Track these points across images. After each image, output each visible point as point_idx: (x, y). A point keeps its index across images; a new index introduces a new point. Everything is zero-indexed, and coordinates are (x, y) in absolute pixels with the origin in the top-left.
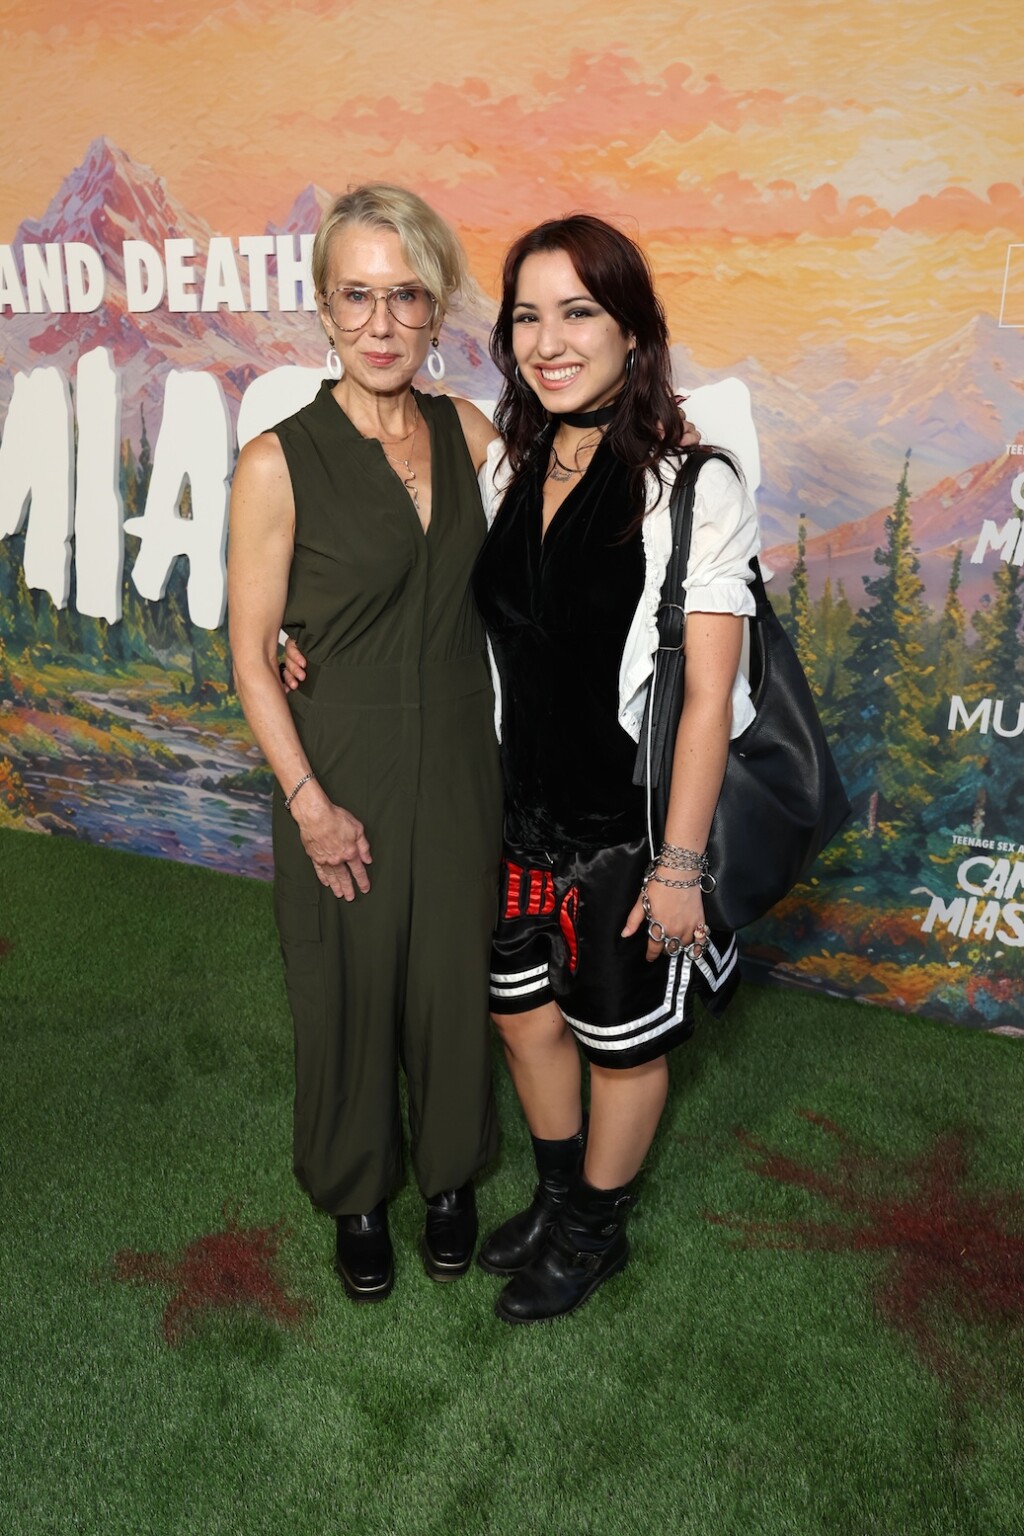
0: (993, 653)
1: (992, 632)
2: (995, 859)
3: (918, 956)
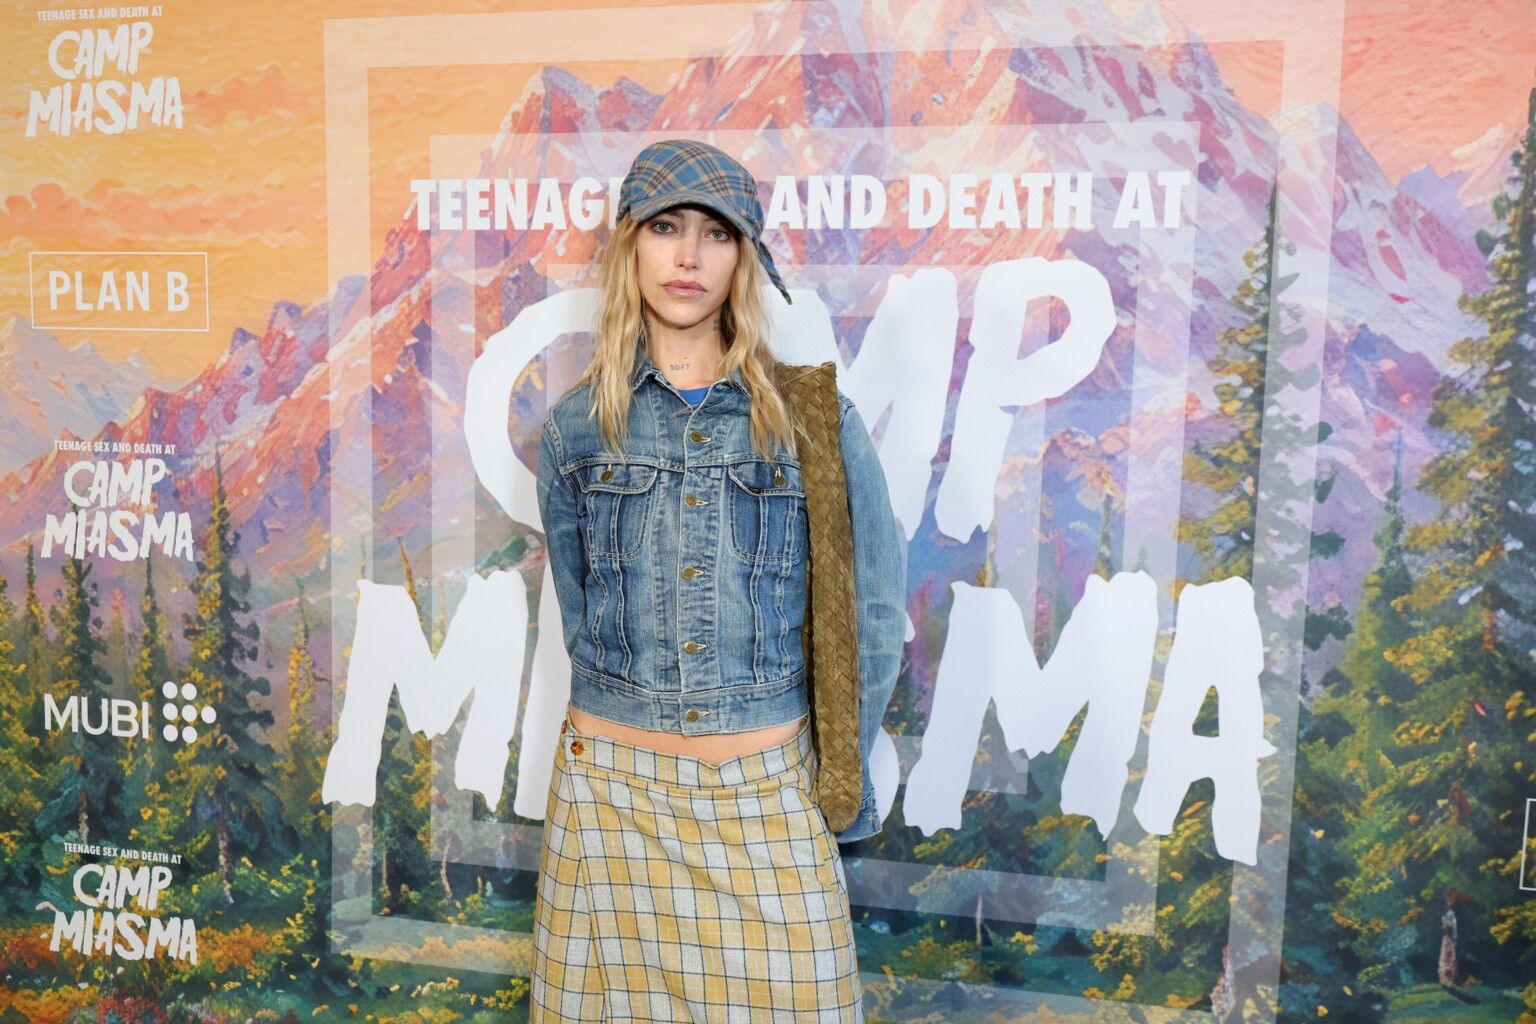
0: (72, 649)
1: (68, 626)
2: (103, 866)
3: (51, 979)
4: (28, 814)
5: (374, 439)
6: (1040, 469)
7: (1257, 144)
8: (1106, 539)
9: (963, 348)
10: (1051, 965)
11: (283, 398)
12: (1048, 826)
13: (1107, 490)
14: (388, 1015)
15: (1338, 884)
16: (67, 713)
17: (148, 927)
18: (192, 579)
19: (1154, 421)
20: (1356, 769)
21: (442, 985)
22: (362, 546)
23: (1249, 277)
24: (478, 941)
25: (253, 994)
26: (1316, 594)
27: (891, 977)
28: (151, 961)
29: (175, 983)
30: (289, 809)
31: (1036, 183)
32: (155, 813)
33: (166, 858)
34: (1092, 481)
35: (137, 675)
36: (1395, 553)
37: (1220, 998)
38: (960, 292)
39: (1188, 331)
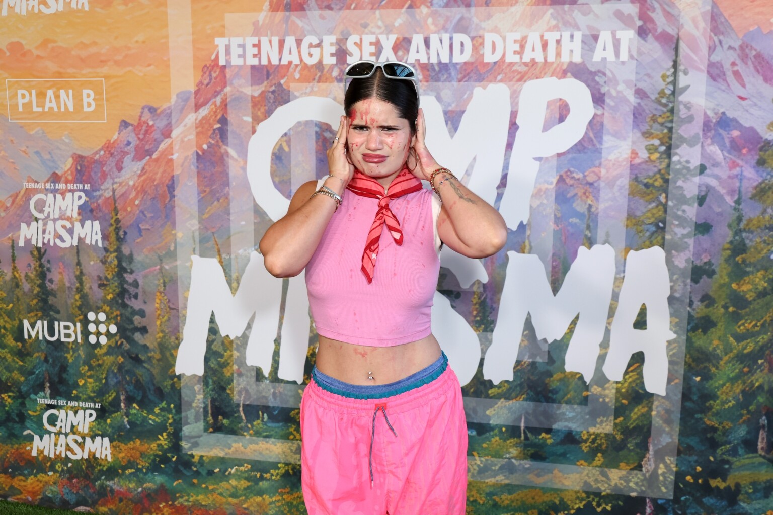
0: (37, 295)
1: (35, 283)
2: (59, 410)
3: (33, 471)
4: (16, 384)
5: (198, 180)
6: (554, 190)
7: (668, 15)
8: (588, 227)
9: (513, 127)
10: (560, 449)
11: (148, 158)
12: (558, 378)
13: (589, 202)
14: (213, 484)
15: (707, 405)
16: (36, 330)
17: (84, 442)
18: (101, 257)
19: (614, 165)
20: (717, 346)
21: (242, 468)
22: (193, 237)
23: (663, 87)
24: (261, 445)
25: (141, 475)
26: (697, 254)
27: (477, 458)
28: (86, 460)
29: (99, 471)
30: (158, 378)
31: (551, 37)
32: (86, 382)
33: (92, 405)
34: (581, 197)
35: (74, 309)
36: (738, 232)
37: (646, 464)
38: (511, 97)
39: (632, 117)
